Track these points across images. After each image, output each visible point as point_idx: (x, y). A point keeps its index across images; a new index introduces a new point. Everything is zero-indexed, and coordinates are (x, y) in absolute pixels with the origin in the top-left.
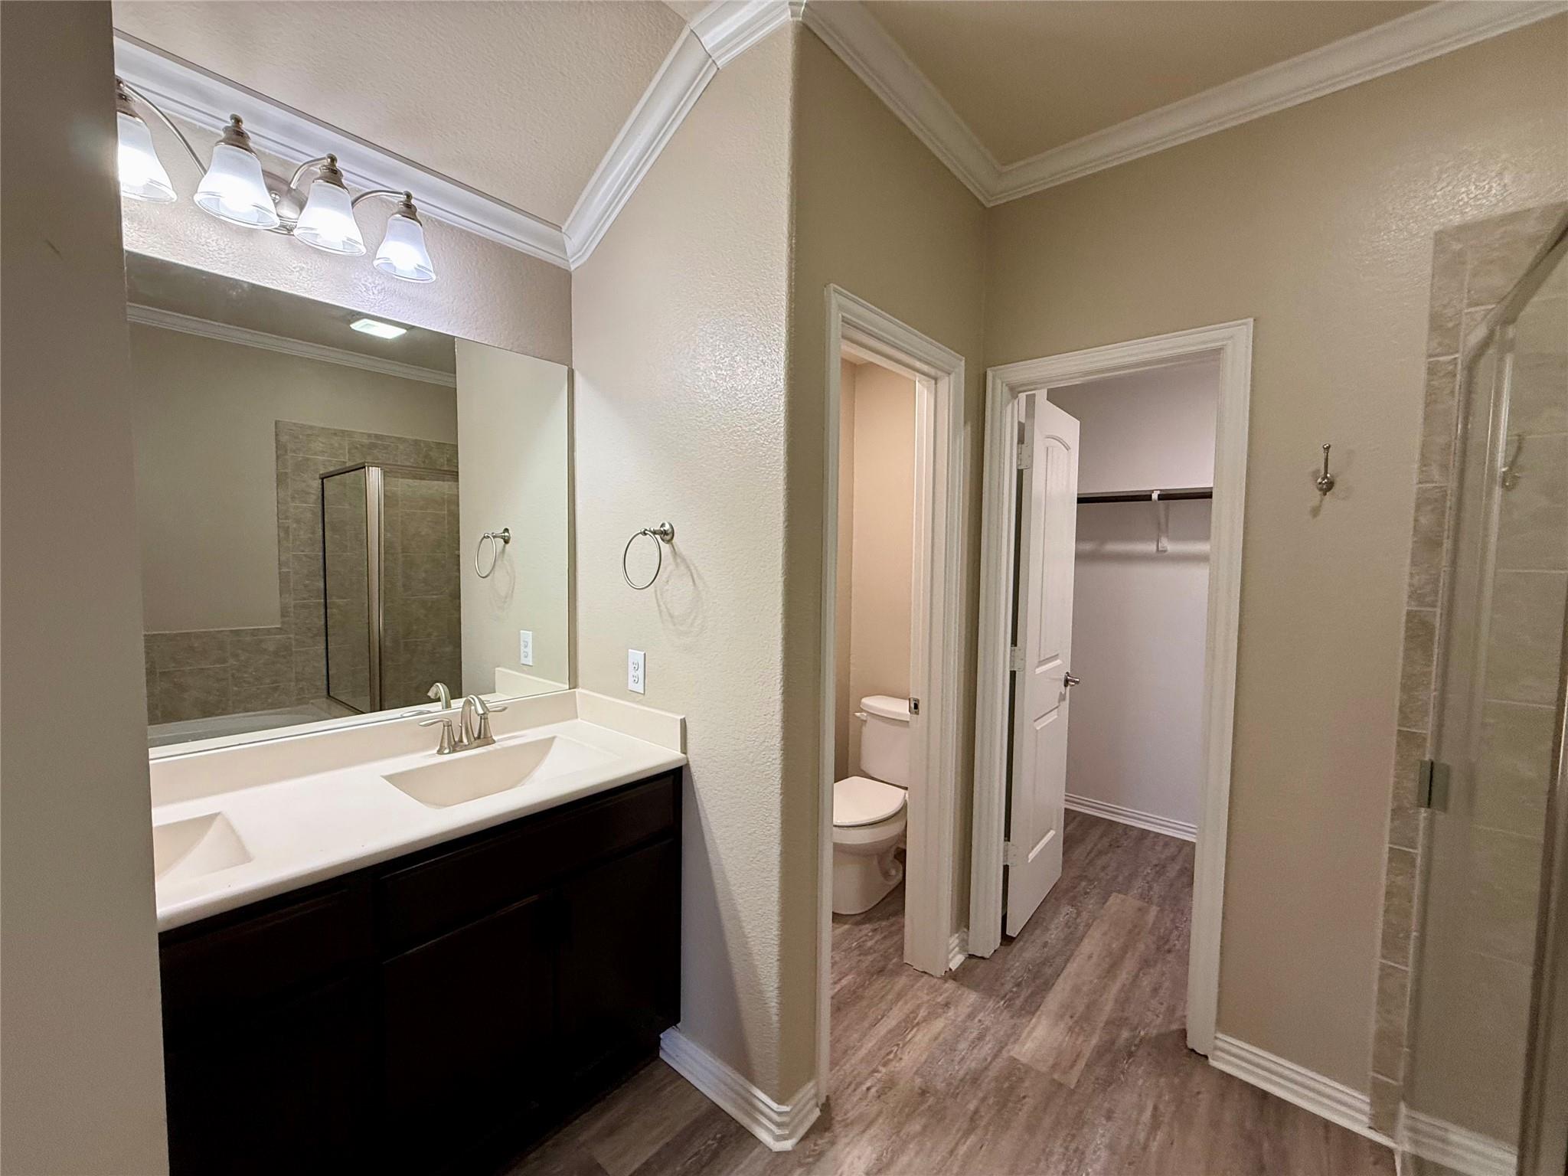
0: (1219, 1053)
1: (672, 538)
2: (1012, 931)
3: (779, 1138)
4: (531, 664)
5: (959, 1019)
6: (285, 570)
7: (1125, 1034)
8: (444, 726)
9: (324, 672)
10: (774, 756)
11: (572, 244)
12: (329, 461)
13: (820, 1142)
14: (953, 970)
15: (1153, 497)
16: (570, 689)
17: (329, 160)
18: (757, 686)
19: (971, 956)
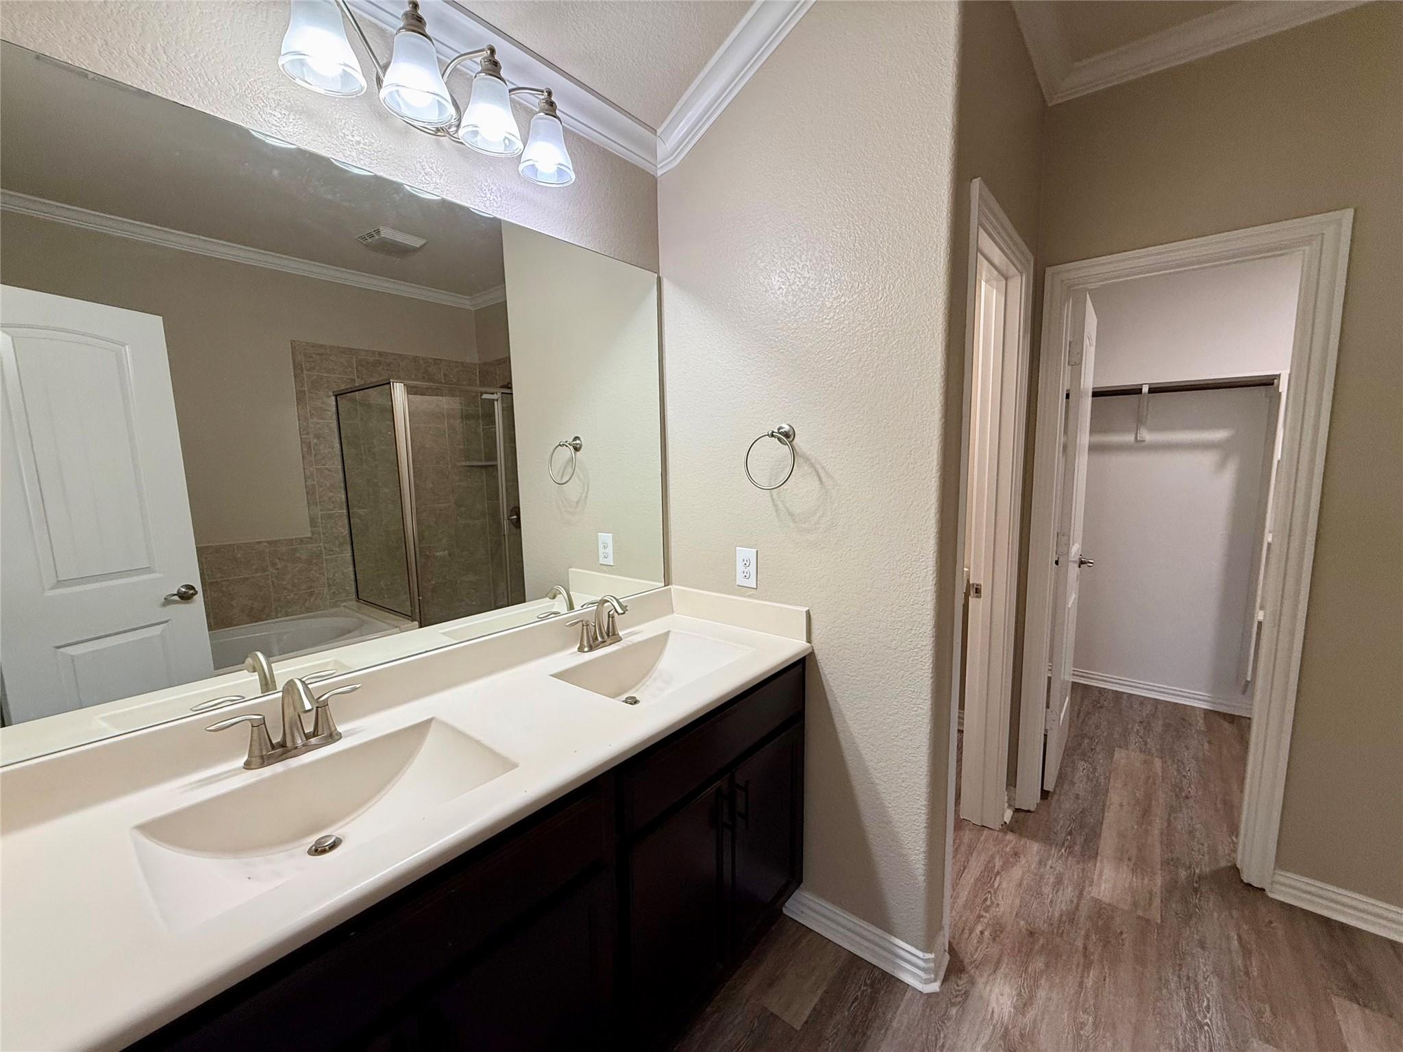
0: (1278, 886)
1: (793, 440)
2: (1049, 787)
3: (927, 982)
4: (612, 564)
5: (1033, 867)
6: (309, 482)
7: (1183, 874)
8: (583, 626)
9: (352, 577)
10: (924, 643)
11: (663, 149)
12: (340, 378)
13: (960, 982)
14: (1008, 823)
15: (1143, 391)
16: (665, 586)
17: (489, 51)
18: (903, 578)
19: (1017, 810)
